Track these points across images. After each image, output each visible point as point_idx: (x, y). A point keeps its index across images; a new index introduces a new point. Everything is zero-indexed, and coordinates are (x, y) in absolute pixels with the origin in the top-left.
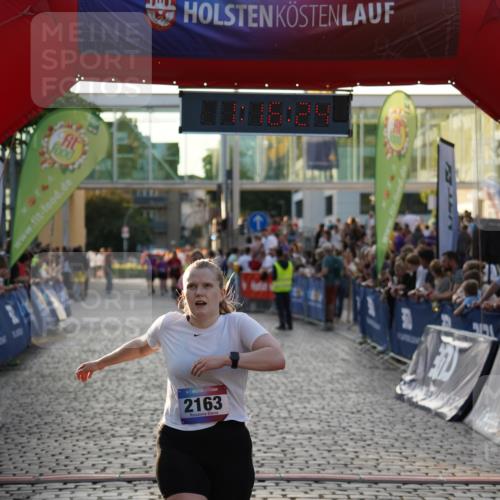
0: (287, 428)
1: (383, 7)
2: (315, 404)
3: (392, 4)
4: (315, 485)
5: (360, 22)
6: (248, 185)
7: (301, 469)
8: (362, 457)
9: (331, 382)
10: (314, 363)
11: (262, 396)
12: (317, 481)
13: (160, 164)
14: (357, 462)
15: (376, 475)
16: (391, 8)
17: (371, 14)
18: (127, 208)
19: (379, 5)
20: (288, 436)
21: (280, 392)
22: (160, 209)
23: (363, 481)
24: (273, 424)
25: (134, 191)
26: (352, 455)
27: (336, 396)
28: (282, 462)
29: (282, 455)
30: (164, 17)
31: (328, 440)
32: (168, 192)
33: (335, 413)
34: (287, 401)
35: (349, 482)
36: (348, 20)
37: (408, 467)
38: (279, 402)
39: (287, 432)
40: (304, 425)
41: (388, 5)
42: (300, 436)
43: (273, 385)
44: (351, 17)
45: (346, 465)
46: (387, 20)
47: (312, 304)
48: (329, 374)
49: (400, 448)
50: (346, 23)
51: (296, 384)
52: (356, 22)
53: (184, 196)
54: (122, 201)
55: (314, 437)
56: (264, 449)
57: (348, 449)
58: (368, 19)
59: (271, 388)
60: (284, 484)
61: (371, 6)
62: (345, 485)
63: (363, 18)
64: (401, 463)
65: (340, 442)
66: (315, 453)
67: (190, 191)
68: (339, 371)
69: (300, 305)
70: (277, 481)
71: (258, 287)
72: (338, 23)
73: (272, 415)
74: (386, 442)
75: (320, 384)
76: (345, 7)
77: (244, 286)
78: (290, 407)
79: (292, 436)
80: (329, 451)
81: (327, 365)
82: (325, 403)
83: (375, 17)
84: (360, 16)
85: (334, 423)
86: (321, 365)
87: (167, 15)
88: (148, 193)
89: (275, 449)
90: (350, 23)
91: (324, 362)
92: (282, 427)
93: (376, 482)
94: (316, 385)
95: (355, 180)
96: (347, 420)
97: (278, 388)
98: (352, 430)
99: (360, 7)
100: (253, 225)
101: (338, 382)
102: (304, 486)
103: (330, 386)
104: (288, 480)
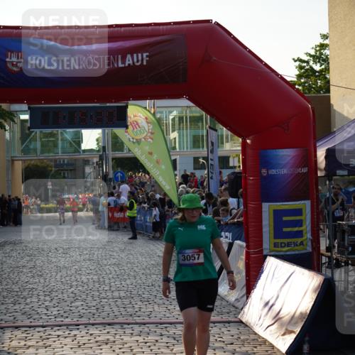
0: (105, 296)
1: (142, 56)
2: (128, 282)
3: (148, 54)
4: (108, 327)
5: (129, 65)
6: (119, 155)
7: (104, 318)
8: (142, 310)
9: (144, 270)
10: (141, 259)
11: (99, 279)
12: (109, 324)
13: (71, 143)
14: (138, 313)
15: (147, 320)
16: (147, 56)
17: (135, 60)
18: (51, 170)
19: (140, 55)
20: (103, 300)
21: (110, 276)
22: (71, 170)
23: (137, 323)
24: (98, 294)
25: (56, 160)
26: (137, 310)
27: (144, 277)
28: (94, 314)
29: (95, 311)
30: (16, 66)
31: (126, 302)
32: (76, 160)
33: (138, 287)
34: (113, 280)
35: (129, 324)
36: (122, 64)
37: (167, 315)
38: (107, 281)
39: (104, 298)
40: (116, 294)
41: (145, 55)
42: (111, 300)
43: (108, 272)
44: (124, 62)
45: (131, 315)
46: (145, 63)
47: (148, 224)
48: (145, 264)
49: (167, 305)
50: (120, 65)
51: (122, 271)
52: (127, 65)
53: (86, 162)
54: (48, 166)
55: (119, 300)
56: (87, 308)
57: (136, 306)
58: (134, 63)
59: (107, 274)
60: (90, 327)
61: (135, 55)
62: (125, 326)
63: (131, 62)
64: (164, 313)
65: (133, 303)
66: (115, 309)
67: (90, 159)
68: (153, 262)
69: (141, 225)
70: (86, 325)
71: (118, 215)
72: (116, 65)
73: (100, 289)
74: (161, 302)
75: (137, 270)
76: (120, 56)
77: (110, 215)
78: (112, 284)
79: (106, 300)
80: (124, 308)
81: (148, 259)
82: (135, 281)
83: (138, 61)
84: (129, 61)
85: (135, 292)
86: (144, 259)
87: (18, 64)
88: (64, 161)
89: (93, 308)
90: (123, 65)
91: (145, 258)
92: (103, 295)
93: (144, 324)
94: (135, 271)
95: (185, 150)
96: (143, 290)
97: (111, 274)
98: (143, 296)
99: (129, 56)
100: (116, 178)
101: (149, 269)
102: (101, 327)
103: (143, 271)
104: (93, 325)
